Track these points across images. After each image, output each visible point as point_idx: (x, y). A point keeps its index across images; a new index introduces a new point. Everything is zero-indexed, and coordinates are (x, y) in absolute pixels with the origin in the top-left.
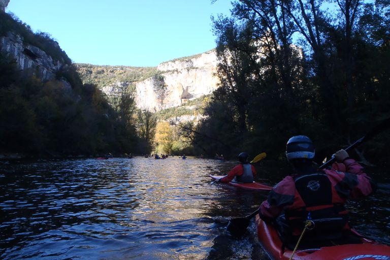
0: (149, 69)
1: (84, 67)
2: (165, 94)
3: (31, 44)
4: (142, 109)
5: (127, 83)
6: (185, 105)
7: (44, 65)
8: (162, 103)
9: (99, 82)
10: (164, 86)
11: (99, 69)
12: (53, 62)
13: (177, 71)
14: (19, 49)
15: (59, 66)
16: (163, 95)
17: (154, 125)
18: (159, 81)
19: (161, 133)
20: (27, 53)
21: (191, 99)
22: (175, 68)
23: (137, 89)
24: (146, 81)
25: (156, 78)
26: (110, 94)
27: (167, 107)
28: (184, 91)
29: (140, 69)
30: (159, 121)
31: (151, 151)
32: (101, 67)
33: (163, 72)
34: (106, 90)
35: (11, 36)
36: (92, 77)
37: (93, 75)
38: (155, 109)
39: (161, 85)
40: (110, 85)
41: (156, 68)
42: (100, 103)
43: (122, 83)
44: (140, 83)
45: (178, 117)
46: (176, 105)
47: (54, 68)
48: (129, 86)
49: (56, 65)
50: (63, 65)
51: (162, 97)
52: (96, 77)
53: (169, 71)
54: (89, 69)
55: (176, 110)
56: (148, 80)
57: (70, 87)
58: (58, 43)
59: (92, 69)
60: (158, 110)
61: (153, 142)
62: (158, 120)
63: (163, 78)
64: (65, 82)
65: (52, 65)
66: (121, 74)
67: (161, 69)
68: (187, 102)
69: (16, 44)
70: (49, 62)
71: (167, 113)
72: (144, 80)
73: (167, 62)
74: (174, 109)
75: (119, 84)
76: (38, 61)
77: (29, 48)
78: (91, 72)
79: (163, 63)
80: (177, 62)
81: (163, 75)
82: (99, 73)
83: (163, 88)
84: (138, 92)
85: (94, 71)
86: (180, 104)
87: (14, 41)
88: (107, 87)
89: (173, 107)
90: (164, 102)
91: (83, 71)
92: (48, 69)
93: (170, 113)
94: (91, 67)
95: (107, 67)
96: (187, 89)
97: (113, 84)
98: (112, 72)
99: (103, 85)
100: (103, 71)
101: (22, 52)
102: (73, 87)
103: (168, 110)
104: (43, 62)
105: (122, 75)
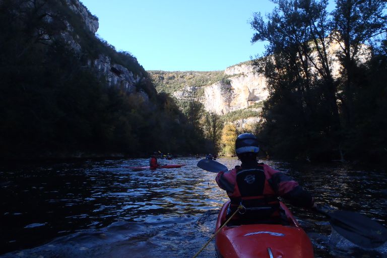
0: (217, 73)
1: (156, 74)
2: (232, 97)
3: (116, 63)
4: (210, 112)
5: (196, 88)
6: (251, 107)
7: (127, 79)
8: (229, 106)
9: (170, 87)
10: (230, 90)
11: (171, 75)
12: (133, 76)
13: (243, 75)
14: (107, 68)
15: (138, 80)
16: (230, 98)
17: (221, 127)
18: (226, 85)
19: (228, 135)
20: (113, 70)
21: (257, 102)
22: (241, 72)
23: (206, 93)
24: (214, 85)
25: (223, 82)
26: (180, 99)
27: (234, 110)
28: (250, 93)
29: (208, 74)
30: (227, 124)
31: (218, 152)
32: (172, 73)
33: (230, 76)
34: (177, 95)
35: (102, 58)
36: (164, 83)
37: (165, 81)
38: (222, 112)
39: (228, 89)
40: (181, 89)
41: (223, 72)
42: (172, 110)
43: (192, 87)
44: (208, 87)
45: (244, 120)
46: (242, 108)
47: (134, 81)
48: (198, 90)
49: (136, 79)
50: (141, 78)
51: (229, 100)
52: (167, 83)
53: (235, 75)
54: (161, 75)
55: (243, 112)
56: (216, 84)
57: (147, 97)
58: (136, 59)
59: (164, 75)
60: (225, 112)
61: (219, 144)
62: (225, 123)
63: (230, 82)
64: (144, 93)
65: (133, 79)
66: (190, 79)
67: (228, 73)
68: (253, 104)
69: (106, 64)
70: (130, 77)
71: (234, 116)
72: (211, 84)
73: (233, 66)
74: (241, 111)
75: (189, 89)
76: (122, 76)
77: (115, 66)
78: (163, 78)
79: (230, 67)
80: (243, 66)
81: (229, 79)
82: (170, 78)
83: (230, 91)
84: (207, 96)
85: (166, 77)
86: (246, 106)
87: (104, 62)
88: (178, 92)
89: (240, 109)
90: (231, 105)
91: (155, 77)
92: (129, 83)
93: (237, 115)
94: (163, 74)
95: (177, 73)
96: (253, 92)
97: (183, 89)
98: (182, 77)
99: (174, 90)
100: (174, 77)
101: (110, 70)
102: (150, 97)
103: (235, 113)
104: (125, 77)
105: (192, 80)
